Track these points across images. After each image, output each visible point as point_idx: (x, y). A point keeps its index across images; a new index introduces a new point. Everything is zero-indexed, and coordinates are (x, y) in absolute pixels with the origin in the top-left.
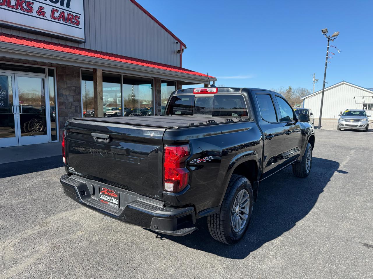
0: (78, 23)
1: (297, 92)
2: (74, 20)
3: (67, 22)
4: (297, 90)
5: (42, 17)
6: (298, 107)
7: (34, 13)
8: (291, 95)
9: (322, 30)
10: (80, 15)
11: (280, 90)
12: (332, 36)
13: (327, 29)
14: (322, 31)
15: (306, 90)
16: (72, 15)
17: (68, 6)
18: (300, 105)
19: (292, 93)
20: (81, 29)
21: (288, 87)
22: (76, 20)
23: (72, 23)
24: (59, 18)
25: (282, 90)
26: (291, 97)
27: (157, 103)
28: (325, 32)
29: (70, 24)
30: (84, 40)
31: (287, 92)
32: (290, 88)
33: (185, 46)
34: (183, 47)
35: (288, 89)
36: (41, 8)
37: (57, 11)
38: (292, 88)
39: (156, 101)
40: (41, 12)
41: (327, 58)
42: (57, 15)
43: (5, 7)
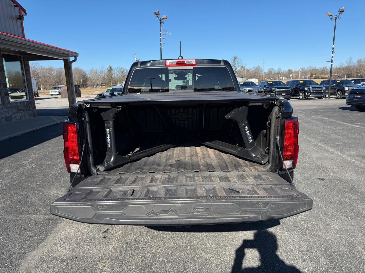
1: (117, 72)
4: (117, 70)
6: (121, 85)
8: (112, 74)
9: (155, 11)
11: (101, 69)
12: (163, 19)
13: (158, 12)
14: (155, 13)
15: (125, 69)
18: (122, 84)
19: (113, 72)
21: (109, 67)
25: (104, 70)
26: (113, 76)
28: (157, 14)
31: (108, 72)
32: (110, 68)
33: (25, 11)
34: (23, 13)
35: (109, 68)
38: (112, 67)
41: (161, 39)
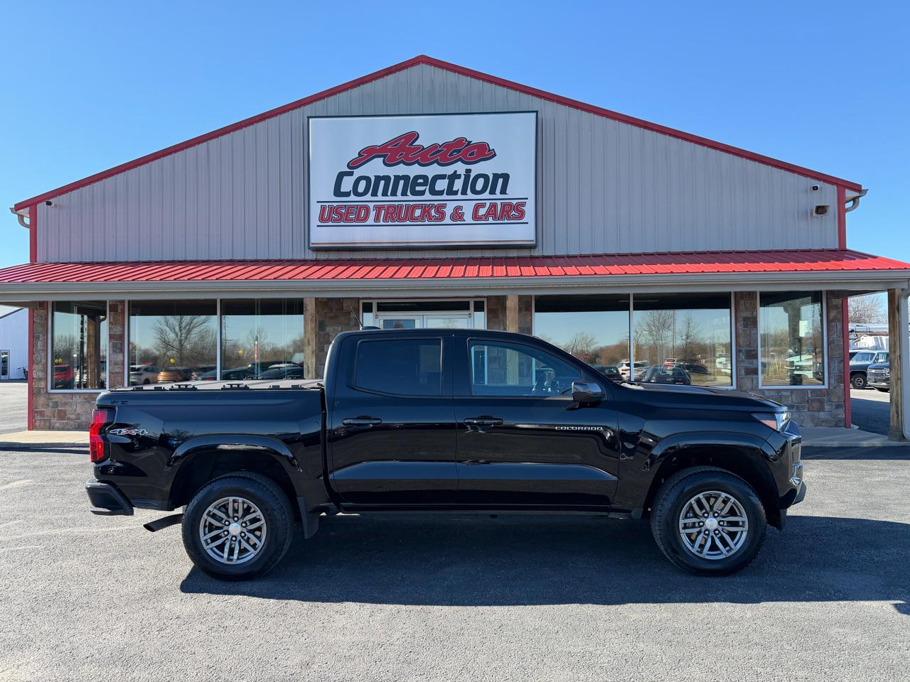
0: (522, 214)
2: (513, 212)
3: (501, 217)
5: (459, 222)
7: (447, 220)
10: (527, 199)
16: (510, 205)
17: (503, 191)
20: (527, 223)
22: (517, 210)
23: (509, 218)
24: (486, 216)
27: (740, 351)
29: (506, 221)
30: (534, 243)
34: (850, 194)
36: (458, 208)
37: (483, 206)
39: (740, 347)
40: (457, 215)
42: (482, 212)
43: (408, 223)
